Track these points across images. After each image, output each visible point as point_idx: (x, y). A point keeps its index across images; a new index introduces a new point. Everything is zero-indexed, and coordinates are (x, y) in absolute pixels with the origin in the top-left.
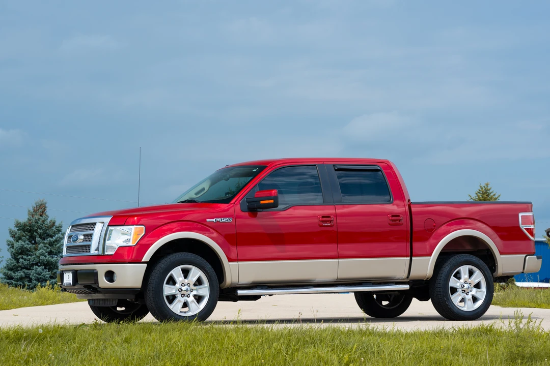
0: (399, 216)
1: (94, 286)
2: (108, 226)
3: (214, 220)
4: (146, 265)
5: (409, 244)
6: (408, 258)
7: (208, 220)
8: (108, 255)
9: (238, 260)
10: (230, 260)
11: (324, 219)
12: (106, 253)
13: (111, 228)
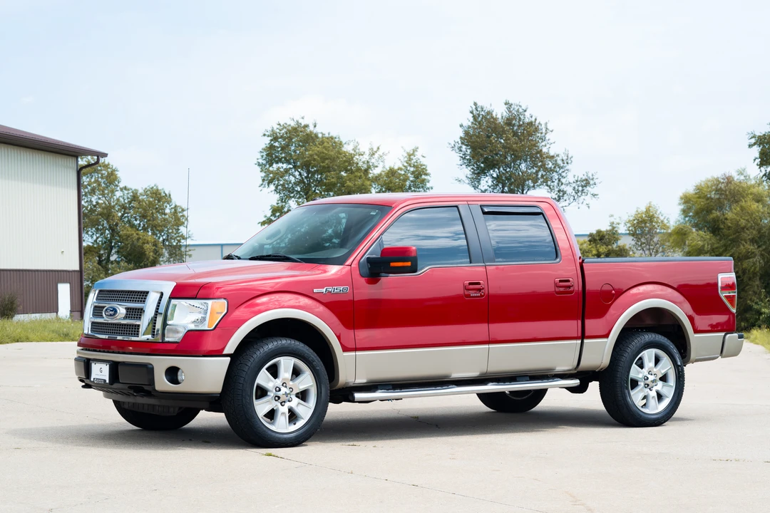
0: (568, 281)
1: (146, 388)
2: (170, 298)
3: (324, 290)
4: (229, 359)
5: (580, 322)
6: (579, 342)
7: (315, 290)
8: (169, 342)
9: (356, 349)
10: (345, 349)
11: (471, 287)
12: (167, 339)
13: (174, 302)
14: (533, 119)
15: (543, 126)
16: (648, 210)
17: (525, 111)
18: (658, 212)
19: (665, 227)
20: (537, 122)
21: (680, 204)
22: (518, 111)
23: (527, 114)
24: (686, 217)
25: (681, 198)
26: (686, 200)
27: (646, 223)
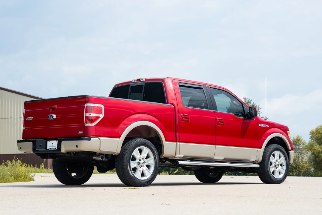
14: (254, 104)
15: (258, 106)
16: (297, 138)
17: (251, 101)
18: (301, 139)
19: (304, 144)
20: (256, 105)
21: (310, 135)
22: (248, 101)
23: (252, 102)
24: (312, 139)
25: (311, 132)
26: (312, 133)
27: (297, 143)
